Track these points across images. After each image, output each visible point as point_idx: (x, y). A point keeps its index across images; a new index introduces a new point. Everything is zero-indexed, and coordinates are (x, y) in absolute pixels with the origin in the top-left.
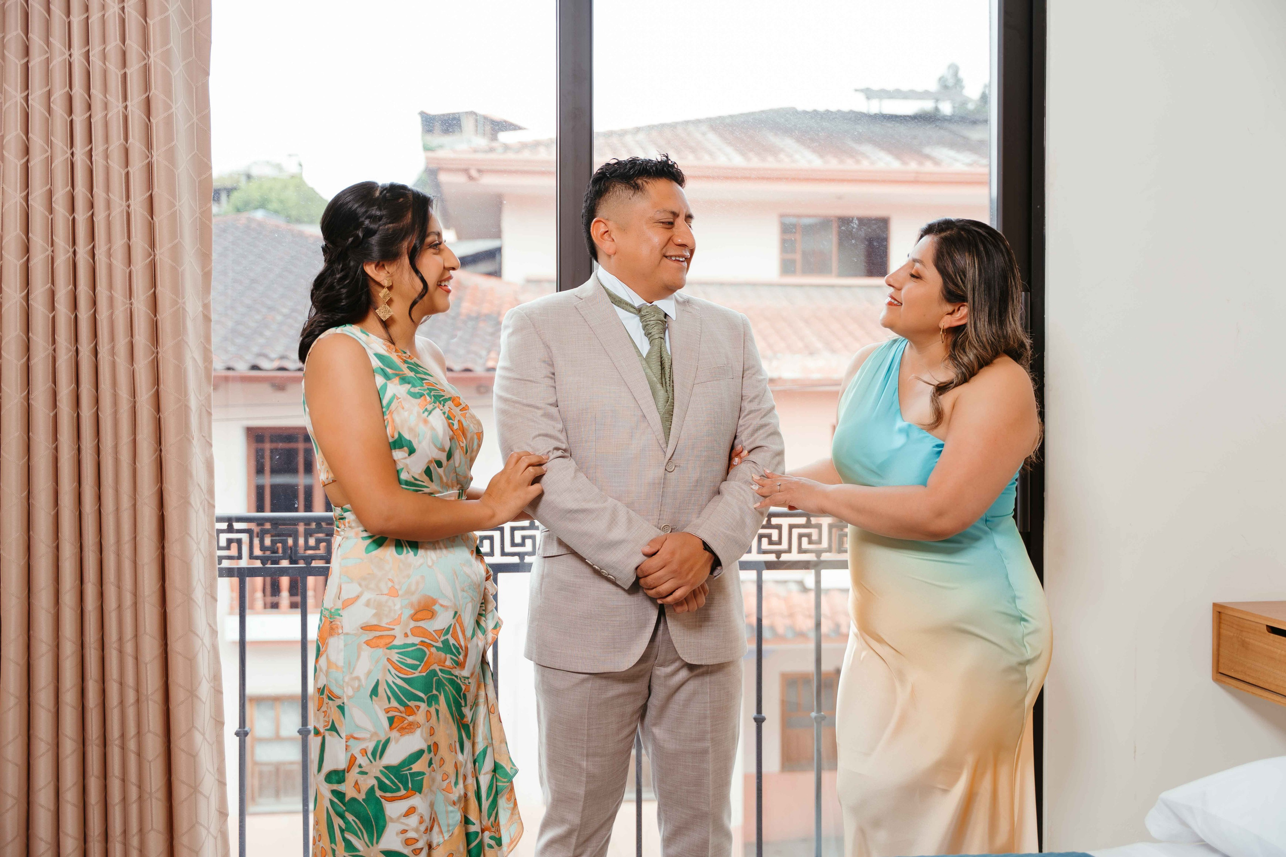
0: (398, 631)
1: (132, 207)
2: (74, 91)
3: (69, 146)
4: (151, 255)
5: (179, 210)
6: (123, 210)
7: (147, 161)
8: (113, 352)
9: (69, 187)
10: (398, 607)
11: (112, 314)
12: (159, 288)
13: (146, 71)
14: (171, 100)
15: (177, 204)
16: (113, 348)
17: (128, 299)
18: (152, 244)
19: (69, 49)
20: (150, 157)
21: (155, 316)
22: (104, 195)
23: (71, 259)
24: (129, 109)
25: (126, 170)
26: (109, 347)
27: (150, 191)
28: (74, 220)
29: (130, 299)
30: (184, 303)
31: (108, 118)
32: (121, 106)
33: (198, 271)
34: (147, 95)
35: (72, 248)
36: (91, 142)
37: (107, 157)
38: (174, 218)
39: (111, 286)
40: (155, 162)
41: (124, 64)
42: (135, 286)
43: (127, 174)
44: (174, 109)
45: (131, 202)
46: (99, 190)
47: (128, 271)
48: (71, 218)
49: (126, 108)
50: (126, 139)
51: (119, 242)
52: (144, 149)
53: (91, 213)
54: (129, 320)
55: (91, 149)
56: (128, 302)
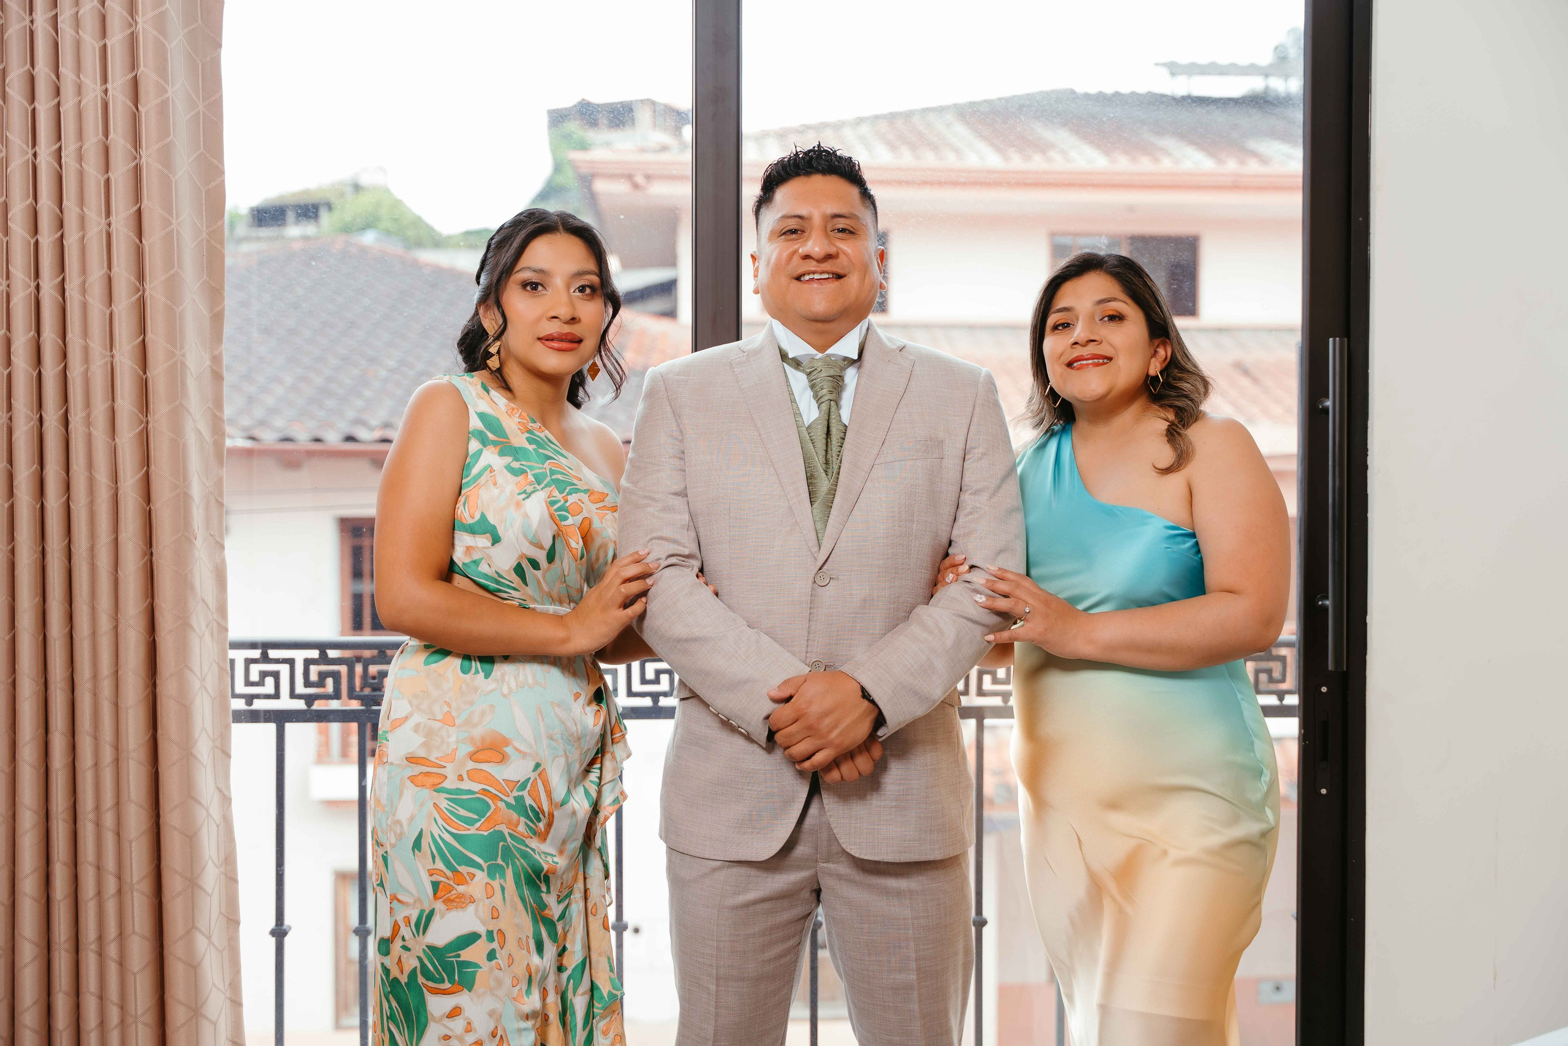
0: (450, 771)
1: (113, 226)
2: (36, 70)
3: (30, 144)
4: (139, 290)
5: (177, 231)
6: (101, 231)
7: (134, 163)
8: (88, 422)
9: (31, 200)
10: (453, 739)
11: (87, 370)
12: (150, 336)
13: (132, 42)
14: (166, 81)
15: (174, 221)
16: (88, 416)
17: (108, 350)
18: (141, 276)
19: (31, 14)
20: (138, 158)
21: (145, 373)
22: (77, 210)
23: (33, 296)
24: (110, 93)
25: (106, 176)
26: (84, 414)
27: (138, 205)
28: (37, 243)
29: (111, 350)
30: (184, 355)
31: (81, 106)
32: (98, 89)
33: (205, 312)
34: (134, 74)
35: (34, 281)
36: (60, 138)
37: (80, 158)
38: (170, 240)
39: (85, 333)
40: (145, 165)
41: (104, 33)
42: (117, 333)
43: (108, 181)
44: (170, 94)
45: (113, 219)
46: (70, 203)
47: (108, 312)
48: (32, 241)
49: (106, 91)
50: (106, 134)
51: (96, 274)
52: (129, 146)
53: (59, 234)
54: (110, 378)
55: (60, 148)
56: (108, 353)
